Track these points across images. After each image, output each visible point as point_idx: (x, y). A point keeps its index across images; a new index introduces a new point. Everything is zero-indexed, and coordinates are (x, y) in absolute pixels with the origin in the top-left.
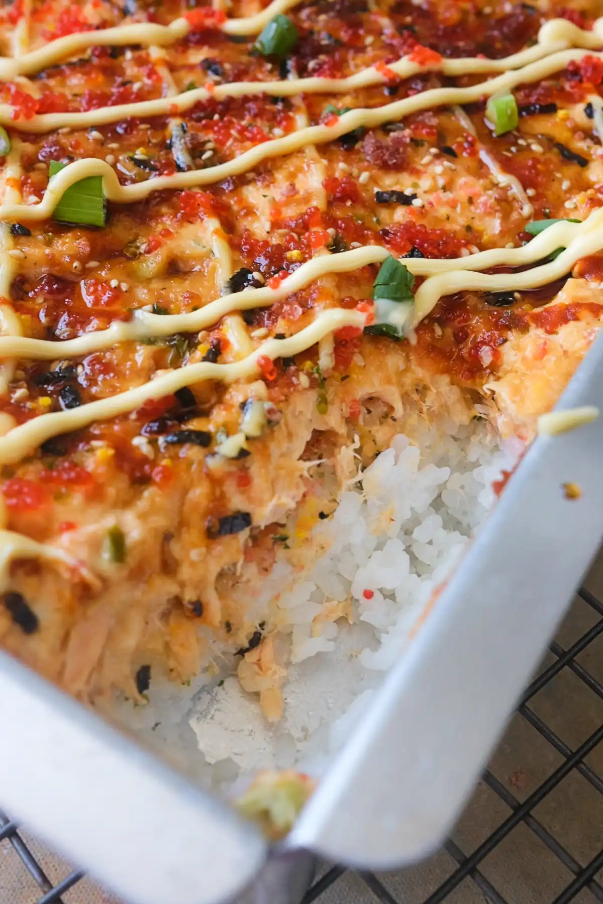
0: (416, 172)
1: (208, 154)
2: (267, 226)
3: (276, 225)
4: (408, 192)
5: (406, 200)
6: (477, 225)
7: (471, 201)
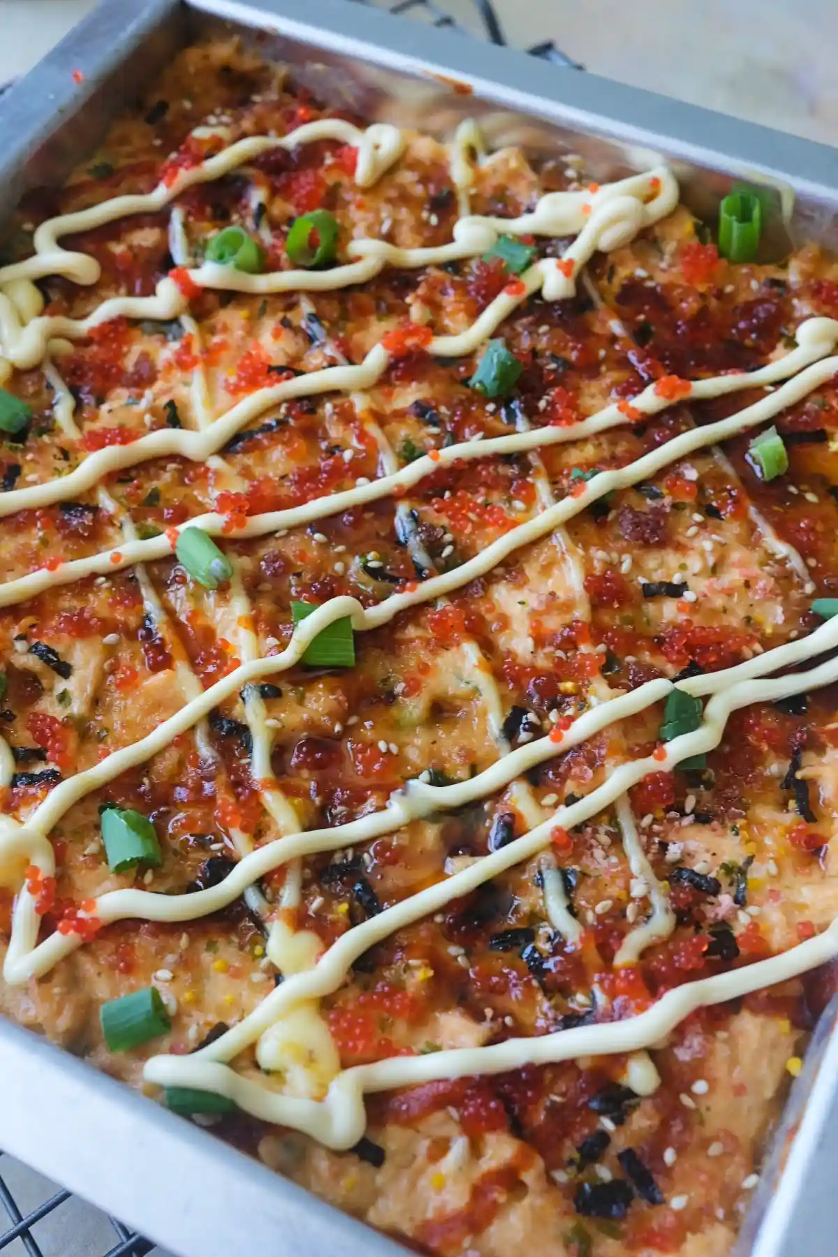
0: (680, 548)
1: (448, 551)
2: (530, 643)
3: (540, 641)
4: (676, 579)
5: (675, 591)
6: (757, 614)
7: (747, 585)
